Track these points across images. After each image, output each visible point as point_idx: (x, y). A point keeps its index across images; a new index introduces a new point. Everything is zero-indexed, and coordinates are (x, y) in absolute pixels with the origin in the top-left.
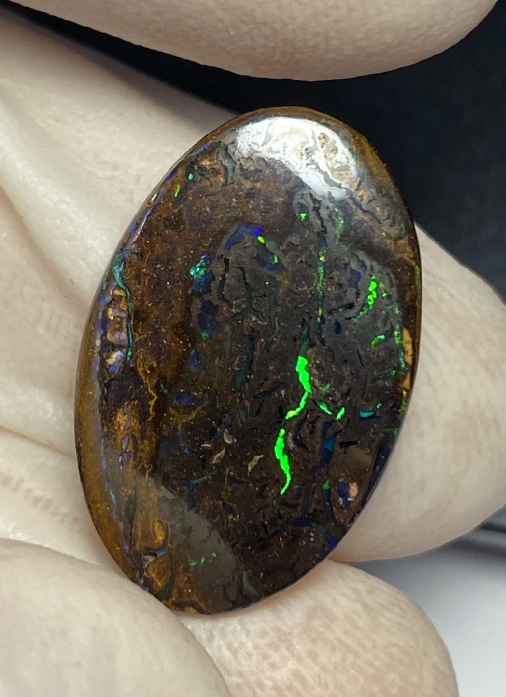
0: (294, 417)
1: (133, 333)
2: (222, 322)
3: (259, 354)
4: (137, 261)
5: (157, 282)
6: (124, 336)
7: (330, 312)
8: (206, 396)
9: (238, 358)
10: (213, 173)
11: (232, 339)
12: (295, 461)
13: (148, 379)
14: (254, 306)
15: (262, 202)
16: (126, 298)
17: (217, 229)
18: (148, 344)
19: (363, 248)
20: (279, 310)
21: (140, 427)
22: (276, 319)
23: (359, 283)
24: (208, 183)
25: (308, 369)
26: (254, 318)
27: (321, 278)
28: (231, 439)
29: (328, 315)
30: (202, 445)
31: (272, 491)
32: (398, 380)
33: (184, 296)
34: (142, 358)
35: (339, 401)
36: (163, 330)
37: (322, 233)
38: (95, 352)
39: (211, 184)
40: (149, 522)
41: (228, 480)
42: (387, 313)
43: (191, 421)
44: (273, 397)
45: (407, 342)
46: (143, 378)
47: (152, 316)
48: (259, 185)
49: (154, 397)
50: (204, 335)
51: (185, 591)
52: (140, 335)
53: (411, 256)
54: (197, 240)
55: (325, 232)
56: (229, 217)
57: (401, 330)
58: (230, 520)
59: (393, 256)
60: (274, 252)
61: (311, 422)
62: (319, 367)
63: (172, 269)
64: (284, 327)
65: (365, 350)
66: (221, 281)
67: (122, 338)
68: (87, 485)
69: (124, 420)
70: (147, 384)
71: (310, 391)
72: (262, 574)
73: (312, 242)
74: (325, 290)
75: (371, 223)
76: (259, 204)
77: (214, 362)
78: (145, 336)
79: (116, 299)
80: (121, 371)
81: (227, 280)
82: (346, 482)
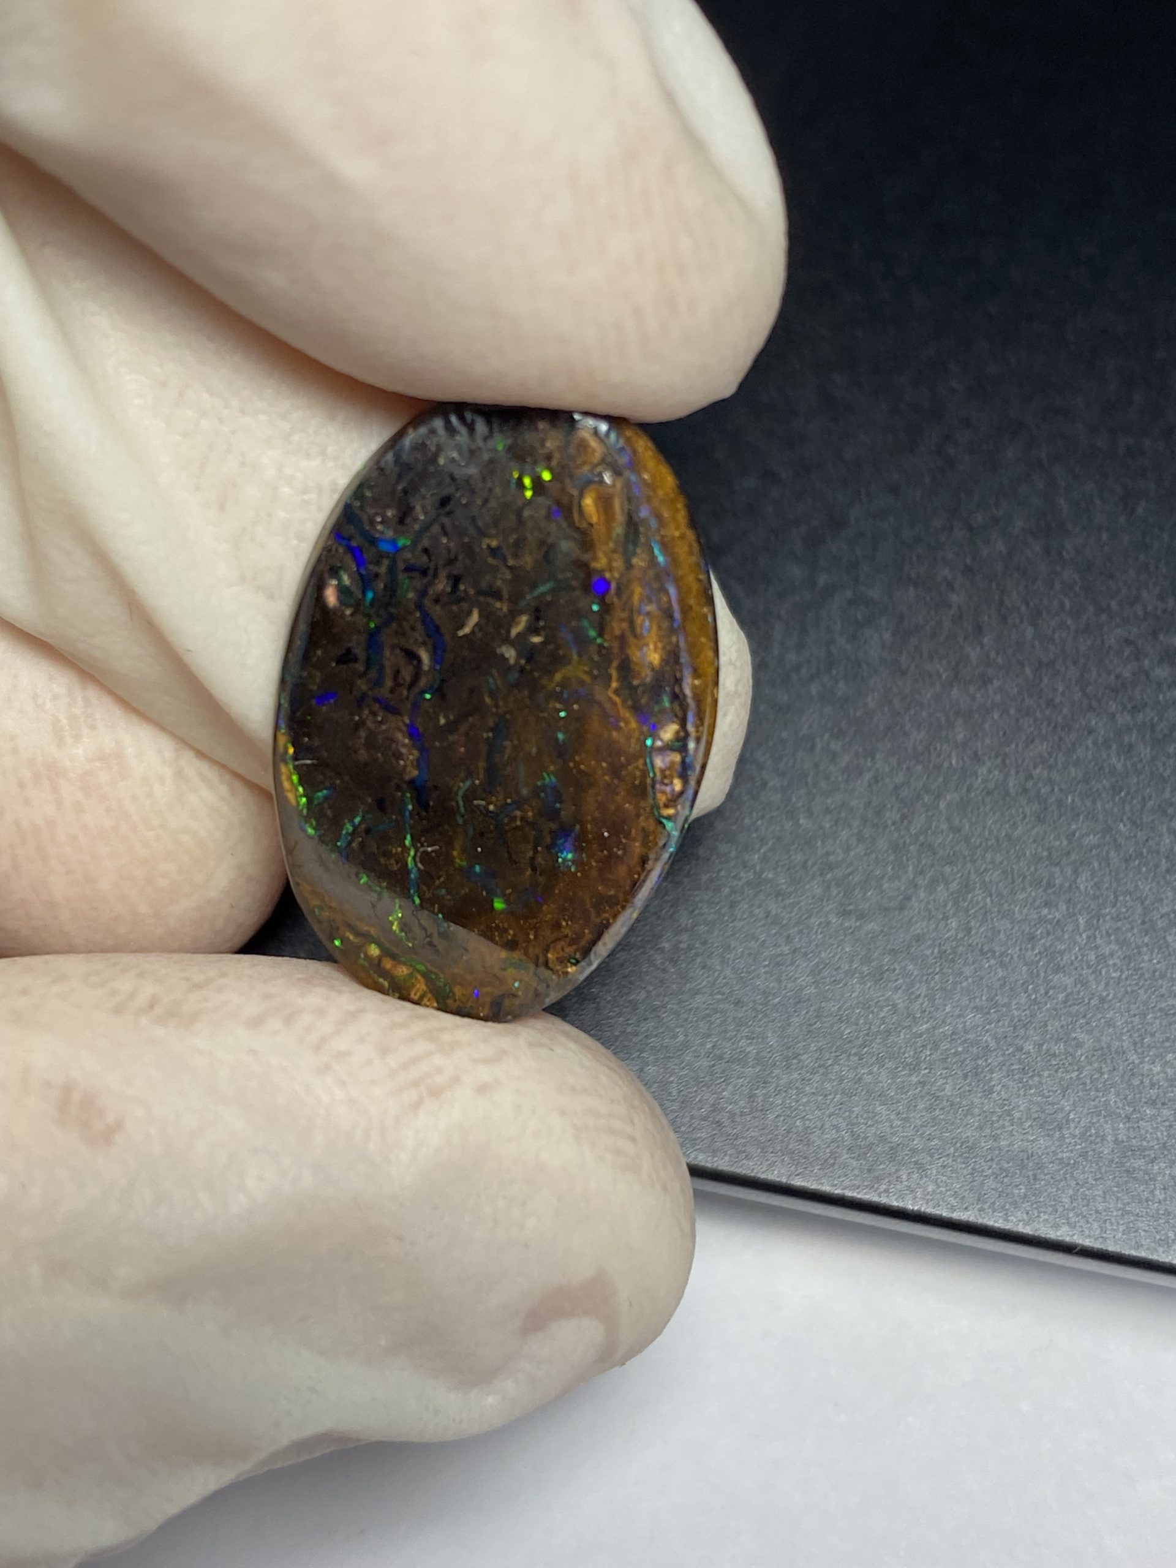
1: (645, 768)
2: (532, 798)
3: (480, 765)
5: (619, 834)
6: (658, 765)
9: (507, 757)
11: (516, 779)
13: (623, 715)
14: (493, 822)
15: (498, 938)
17: (550, 903)
18: (625, 759)
20: (460, 821)
21: (628, 651)
22: (462, 810)
26: (491, 807)
27: (411, 862)
30: (542, 638)
34: (632, 740)
36: (607, 778)
38: (695, 734)
41: (503, 594)
46: (628, 715)
47: (623, 793)
48: (504, 954)
52: (637, 768)
54: (574, 888)
56: (536, 919)
58: (494, 538)
63: (603, 852)
66: (539, 846)
67: (661, 760)
69: (650, 656)
70: (623, 708)
76: (501, 935)
78: (630, 768)
80: (658, 718)
81: (530, 847)
82: (343, 607)
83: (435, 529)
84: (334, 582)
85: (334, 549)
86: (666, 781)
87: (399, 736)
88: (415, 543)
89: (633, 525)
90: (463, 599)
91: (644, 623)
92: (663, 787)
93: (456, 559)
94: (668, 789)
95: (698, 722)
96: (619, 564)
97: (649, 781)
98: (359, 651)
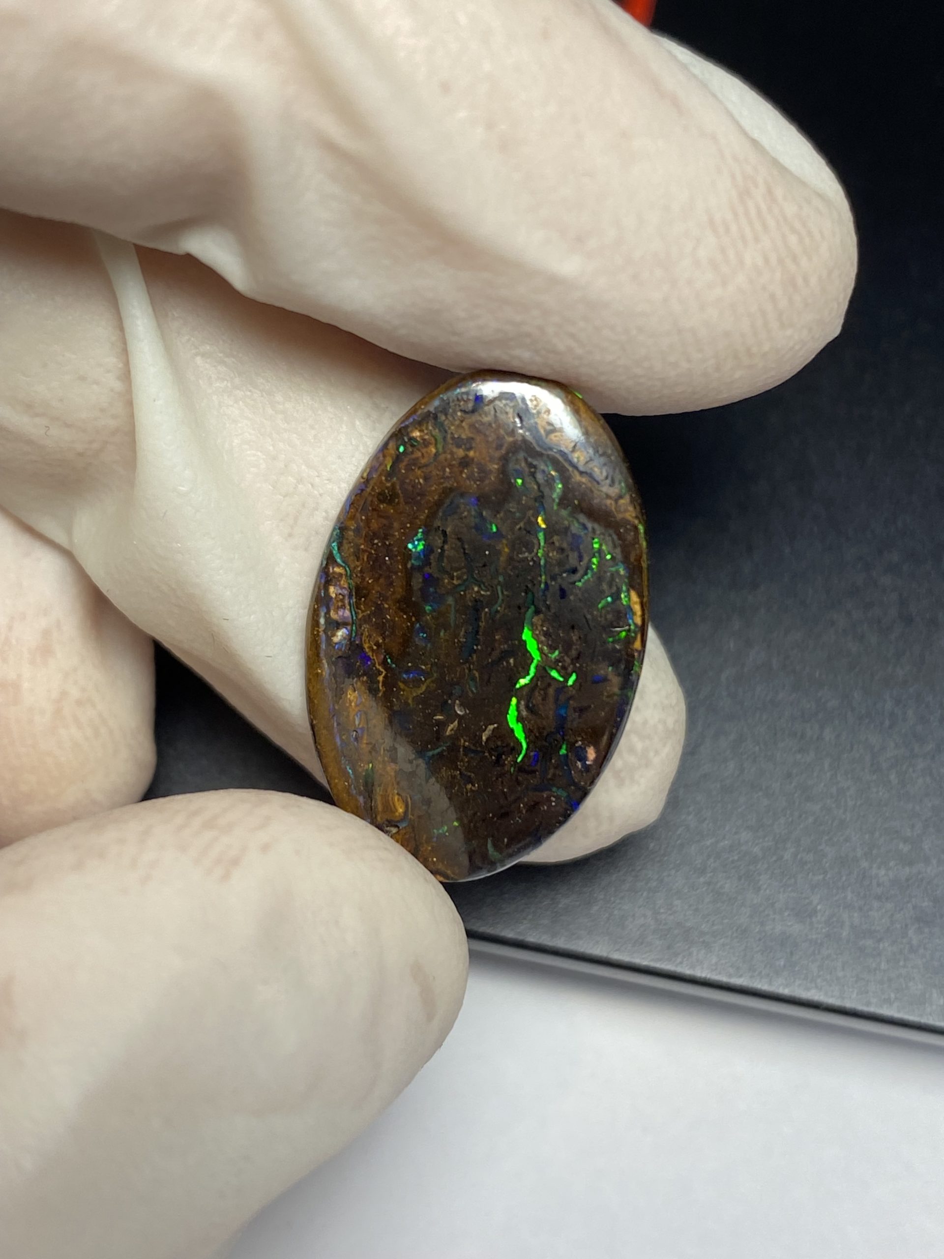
0: (526, 685)
1: (356, 610)
2: (444, 594)
3: (484, 623)
4: (354, 538)
5: (376, 557)
6: (347, 613)
7: (553, 578)
8: (435, 668)
9: (463, 629)
10: (424, 443)
11: (457, 611)
12: (529, 729)
13: (374, 655)
14: (475, 576)
15: (476, 470)
16: (346, 575)
17: (432, 501)
18: (372, 620)
19: (582, 511)
20: (501, 579)
21: (371, 702)
22: (499, 588)
23: (581, 547)
24: (419, 454)
25: (535, 636)
26: (476, 589)
27: (542, 544)
28: (463, 710)
29: (551, 581)
30: (434, 718)
31: (509, 759)
32: (629, 641)
33: (404, 570)
34: (367, 634)
35: (569, 666)
36: (386, 606)
37: (540, 498)
38: (320, 630)
39: (423, 454)
40: (388, 796)
41: (463, 751)
42: (612, 575)
43: (421, 694)
44: (501, 666)
45: (636, 603)
46: (370, 654)
47: (374, 592)
48: (471, 454)
49: (382, 672)
50: (428, 608)
51: (430, 859)
52: (363, 612)
53: (634, 515)
54: (412, 513)
55: (543, 497)
56: (443, 487)
57: (628, 591)
58: (469, 790)
59: (615, 517)
60: (492, 520)
61: (540, 689)
62: (546, 634)
63: (390, 544)
64: (508, 596)
65: (592, 614)
66: (440, 553)
67: (345, 615)
68: (324, 761)
69: (354, 697)
70: (374, 659)
71: (539, 659)
72: (506, 840)
73: (530, 509)
74: (546, 555)
75: (589, 485)
76: (473, 472)
77: (439, 635)
78: (369, 612)
79: (336, 576)
80: (348, 648)
81: (446, 552)
82: (583, 746)
84: (588, 762)
85: (586, 783)
86: (341, 597)
89: (369, 792)
90: (493, 750)
92: (343, 592)
94: (339, 589)
95: (317, 638)
97: (354, 600)
98: (572, 714)
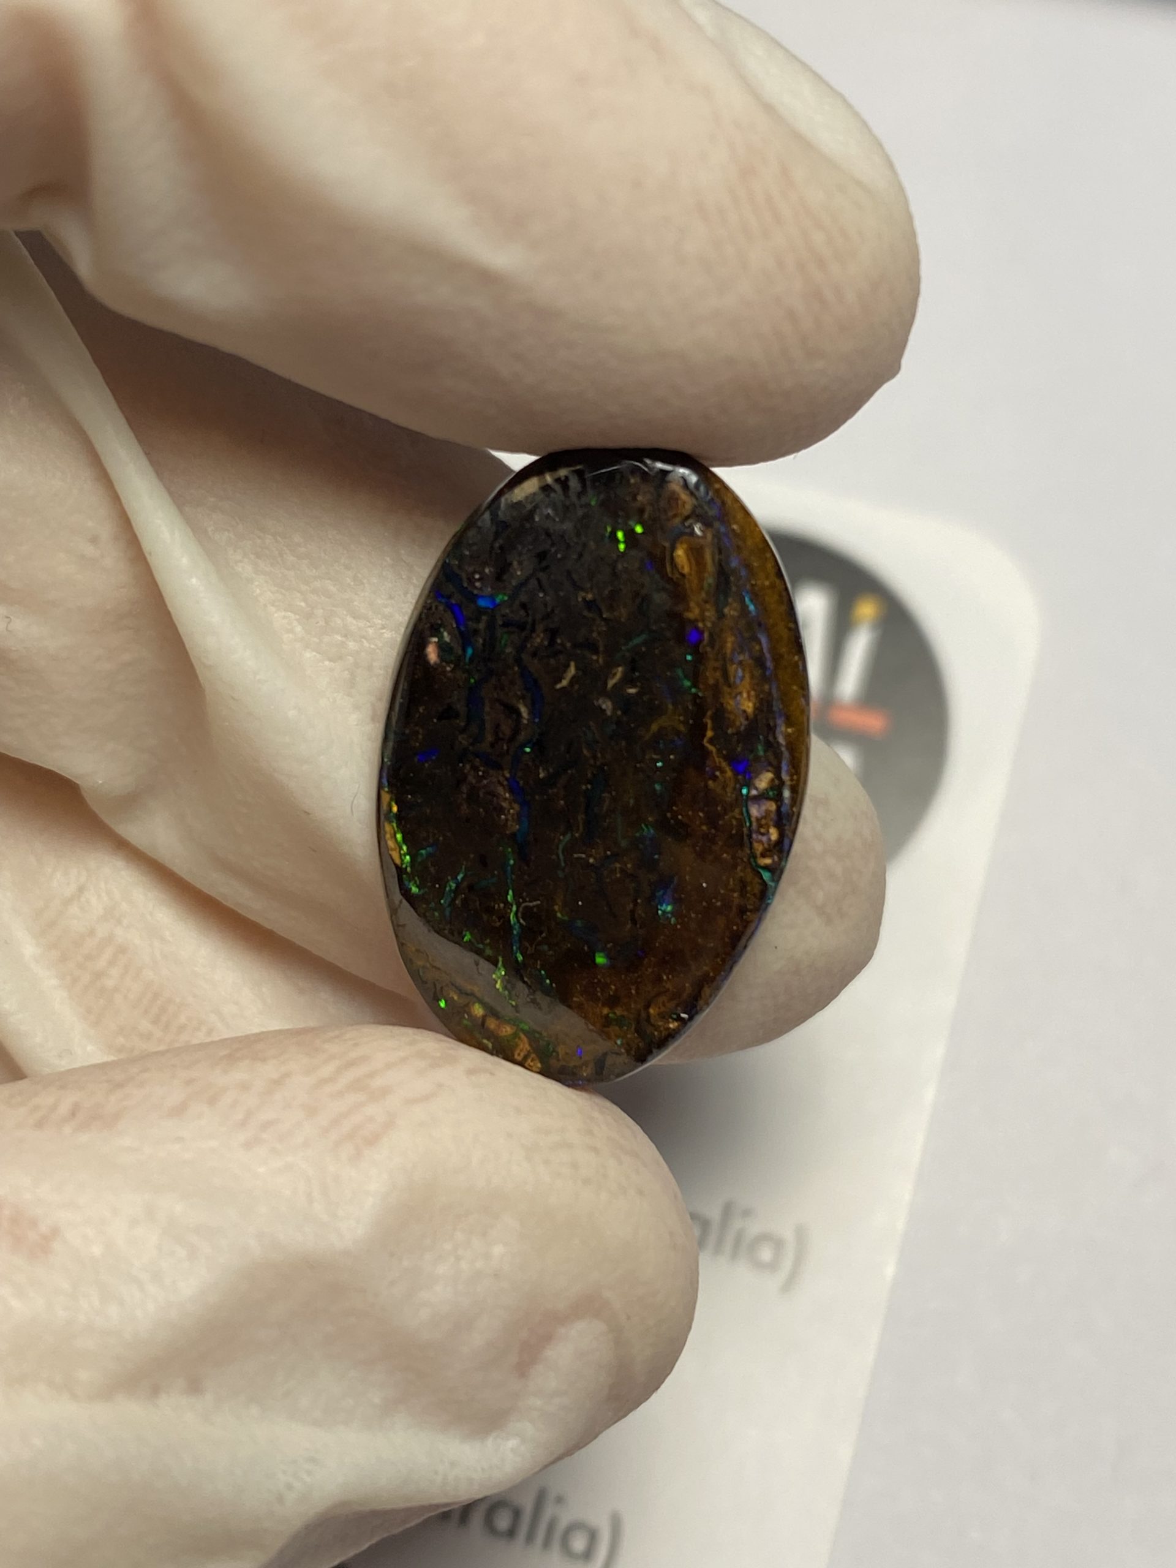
1: (742, 817)
2: (631, 850)
3: (579, 818)
6: (754, 813)
9: (605, 809)
11: (614, 830)
13: (718, 764)
14: (593, 875)
15: (599, 994)
16: (756, 857)
17: (650, 957)
18: (721, 808)
20: (561, 874)
21: (722, 700)
22: (563, 864)
26: (591, 860)
28: (601, 705)
30: (638, 689)
34: (728, 789)
36: (704, 828)
38: (789, 783)
40: (697, 573)
41: (599, 647)
43: (656, 719)
45: (393, 849)
46: (724, 764)
48: (605, 1011)
49: (708, 742)
52: (734, 817)
56: (638, 973)
64: (551, 853)
66: (638, 898)
67: (756, 806)
69: (744, 704)
70: (718, 757)
78: (726, 817)
79: (768, 853)
80: (753, 769)
81: (630, 900)
82: (444, 664)
83: (533, 583)
84: (435, 639)
85: (434, 608)
86: (762, 830)
87: (500, 790)
88: (513, 597)
89: (723, 574)
90: (560, 652)
91: (736, 672)
92: (760, 837)
93: (553, 611)
94: (764, 839)
95: (793, 771)
96: (710, 614)
97: (745, 830)
98: (461, 707)
